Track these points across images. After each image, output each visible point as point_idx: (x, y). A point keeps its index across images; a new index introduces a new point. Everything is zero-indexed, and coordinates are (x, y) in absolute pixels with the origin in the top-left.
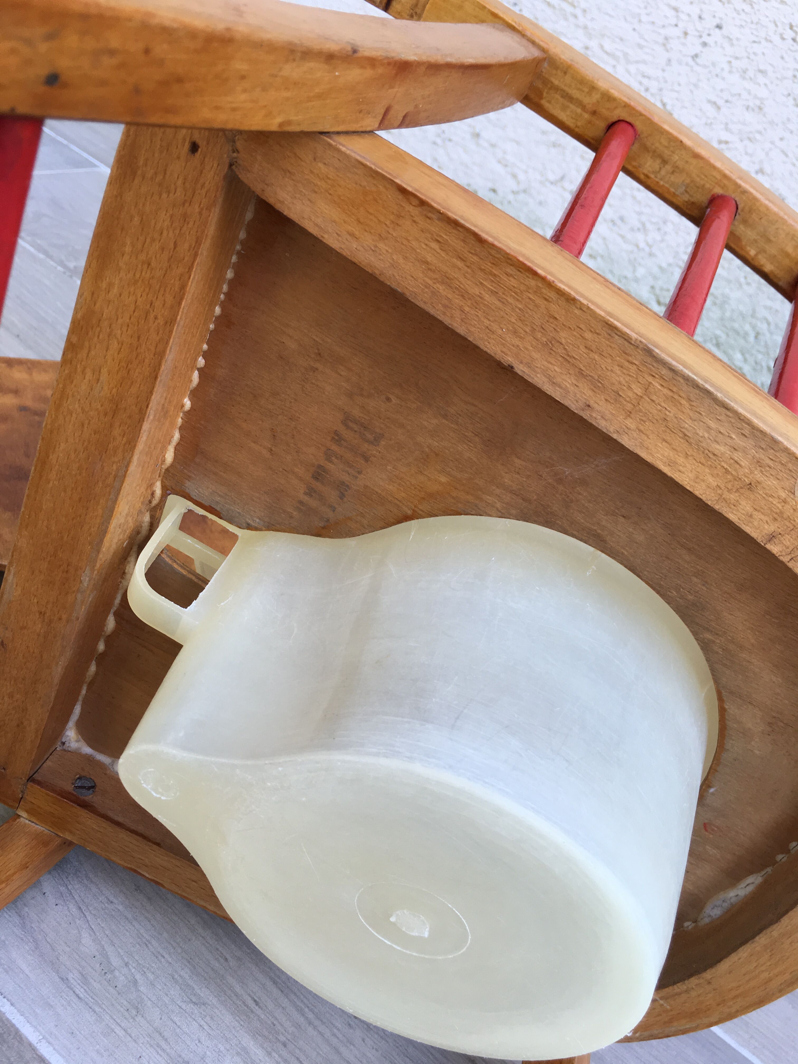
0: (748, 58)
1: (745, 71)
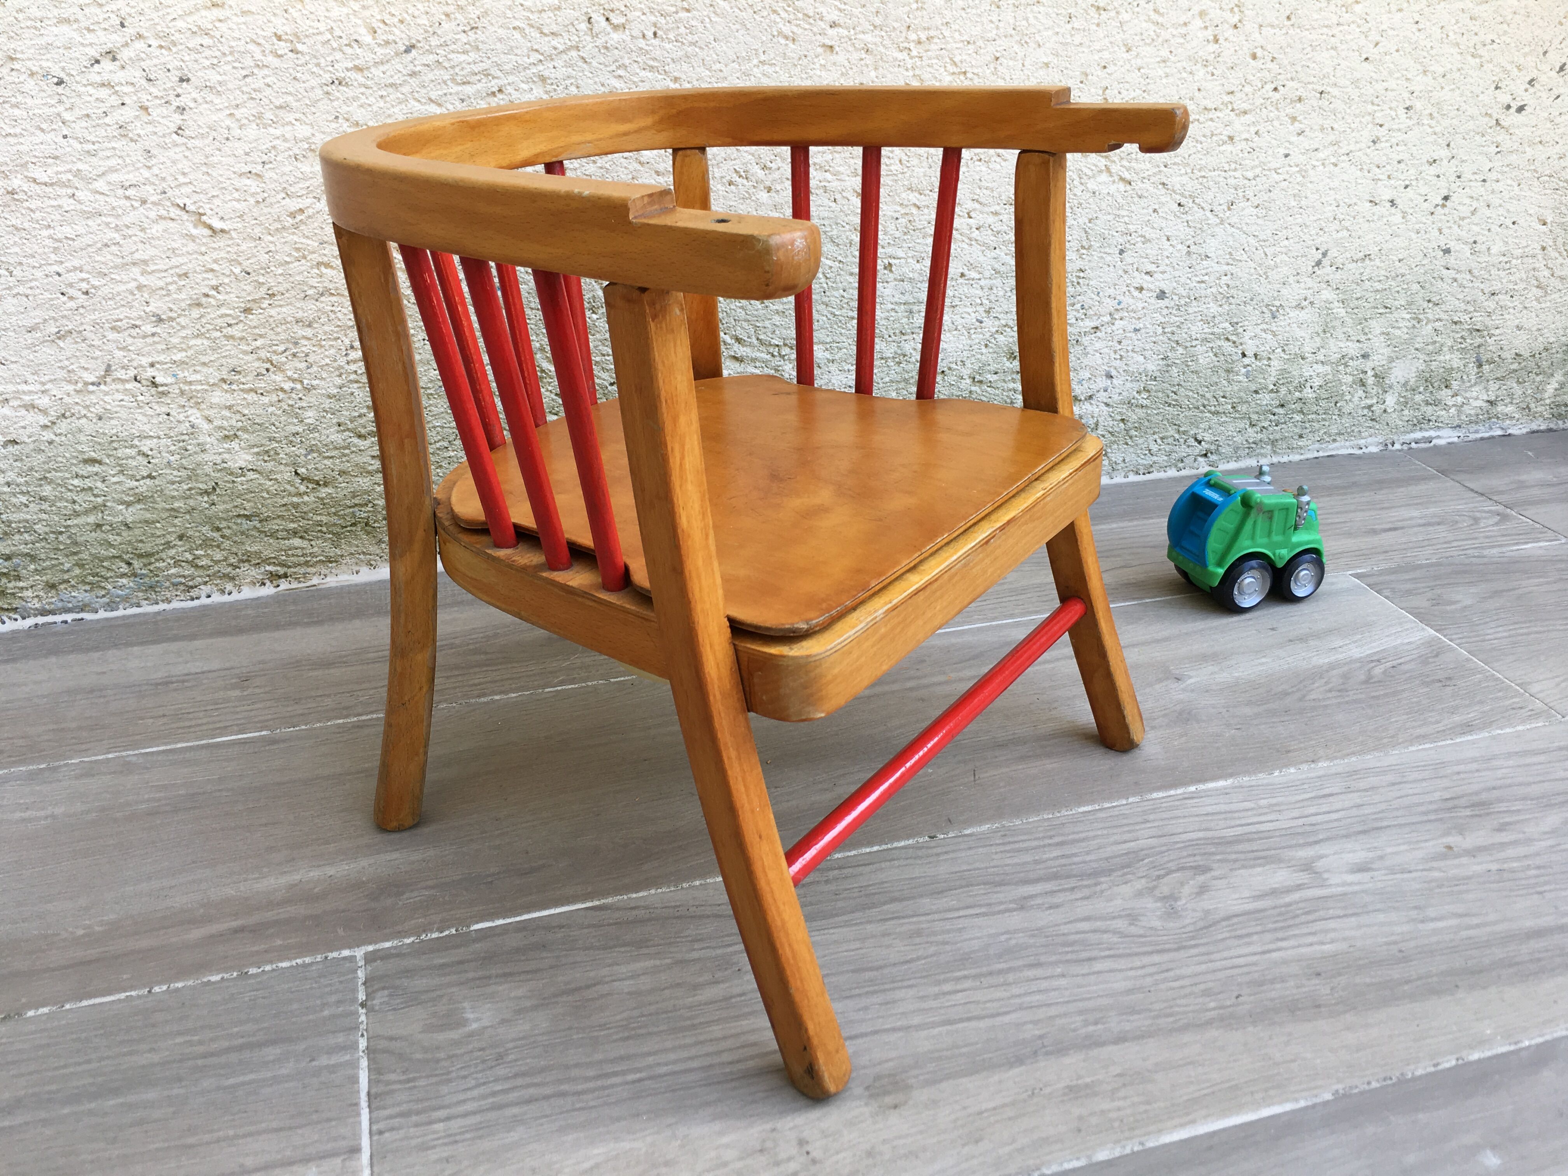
0: (252, 98)
1: (260, 116)
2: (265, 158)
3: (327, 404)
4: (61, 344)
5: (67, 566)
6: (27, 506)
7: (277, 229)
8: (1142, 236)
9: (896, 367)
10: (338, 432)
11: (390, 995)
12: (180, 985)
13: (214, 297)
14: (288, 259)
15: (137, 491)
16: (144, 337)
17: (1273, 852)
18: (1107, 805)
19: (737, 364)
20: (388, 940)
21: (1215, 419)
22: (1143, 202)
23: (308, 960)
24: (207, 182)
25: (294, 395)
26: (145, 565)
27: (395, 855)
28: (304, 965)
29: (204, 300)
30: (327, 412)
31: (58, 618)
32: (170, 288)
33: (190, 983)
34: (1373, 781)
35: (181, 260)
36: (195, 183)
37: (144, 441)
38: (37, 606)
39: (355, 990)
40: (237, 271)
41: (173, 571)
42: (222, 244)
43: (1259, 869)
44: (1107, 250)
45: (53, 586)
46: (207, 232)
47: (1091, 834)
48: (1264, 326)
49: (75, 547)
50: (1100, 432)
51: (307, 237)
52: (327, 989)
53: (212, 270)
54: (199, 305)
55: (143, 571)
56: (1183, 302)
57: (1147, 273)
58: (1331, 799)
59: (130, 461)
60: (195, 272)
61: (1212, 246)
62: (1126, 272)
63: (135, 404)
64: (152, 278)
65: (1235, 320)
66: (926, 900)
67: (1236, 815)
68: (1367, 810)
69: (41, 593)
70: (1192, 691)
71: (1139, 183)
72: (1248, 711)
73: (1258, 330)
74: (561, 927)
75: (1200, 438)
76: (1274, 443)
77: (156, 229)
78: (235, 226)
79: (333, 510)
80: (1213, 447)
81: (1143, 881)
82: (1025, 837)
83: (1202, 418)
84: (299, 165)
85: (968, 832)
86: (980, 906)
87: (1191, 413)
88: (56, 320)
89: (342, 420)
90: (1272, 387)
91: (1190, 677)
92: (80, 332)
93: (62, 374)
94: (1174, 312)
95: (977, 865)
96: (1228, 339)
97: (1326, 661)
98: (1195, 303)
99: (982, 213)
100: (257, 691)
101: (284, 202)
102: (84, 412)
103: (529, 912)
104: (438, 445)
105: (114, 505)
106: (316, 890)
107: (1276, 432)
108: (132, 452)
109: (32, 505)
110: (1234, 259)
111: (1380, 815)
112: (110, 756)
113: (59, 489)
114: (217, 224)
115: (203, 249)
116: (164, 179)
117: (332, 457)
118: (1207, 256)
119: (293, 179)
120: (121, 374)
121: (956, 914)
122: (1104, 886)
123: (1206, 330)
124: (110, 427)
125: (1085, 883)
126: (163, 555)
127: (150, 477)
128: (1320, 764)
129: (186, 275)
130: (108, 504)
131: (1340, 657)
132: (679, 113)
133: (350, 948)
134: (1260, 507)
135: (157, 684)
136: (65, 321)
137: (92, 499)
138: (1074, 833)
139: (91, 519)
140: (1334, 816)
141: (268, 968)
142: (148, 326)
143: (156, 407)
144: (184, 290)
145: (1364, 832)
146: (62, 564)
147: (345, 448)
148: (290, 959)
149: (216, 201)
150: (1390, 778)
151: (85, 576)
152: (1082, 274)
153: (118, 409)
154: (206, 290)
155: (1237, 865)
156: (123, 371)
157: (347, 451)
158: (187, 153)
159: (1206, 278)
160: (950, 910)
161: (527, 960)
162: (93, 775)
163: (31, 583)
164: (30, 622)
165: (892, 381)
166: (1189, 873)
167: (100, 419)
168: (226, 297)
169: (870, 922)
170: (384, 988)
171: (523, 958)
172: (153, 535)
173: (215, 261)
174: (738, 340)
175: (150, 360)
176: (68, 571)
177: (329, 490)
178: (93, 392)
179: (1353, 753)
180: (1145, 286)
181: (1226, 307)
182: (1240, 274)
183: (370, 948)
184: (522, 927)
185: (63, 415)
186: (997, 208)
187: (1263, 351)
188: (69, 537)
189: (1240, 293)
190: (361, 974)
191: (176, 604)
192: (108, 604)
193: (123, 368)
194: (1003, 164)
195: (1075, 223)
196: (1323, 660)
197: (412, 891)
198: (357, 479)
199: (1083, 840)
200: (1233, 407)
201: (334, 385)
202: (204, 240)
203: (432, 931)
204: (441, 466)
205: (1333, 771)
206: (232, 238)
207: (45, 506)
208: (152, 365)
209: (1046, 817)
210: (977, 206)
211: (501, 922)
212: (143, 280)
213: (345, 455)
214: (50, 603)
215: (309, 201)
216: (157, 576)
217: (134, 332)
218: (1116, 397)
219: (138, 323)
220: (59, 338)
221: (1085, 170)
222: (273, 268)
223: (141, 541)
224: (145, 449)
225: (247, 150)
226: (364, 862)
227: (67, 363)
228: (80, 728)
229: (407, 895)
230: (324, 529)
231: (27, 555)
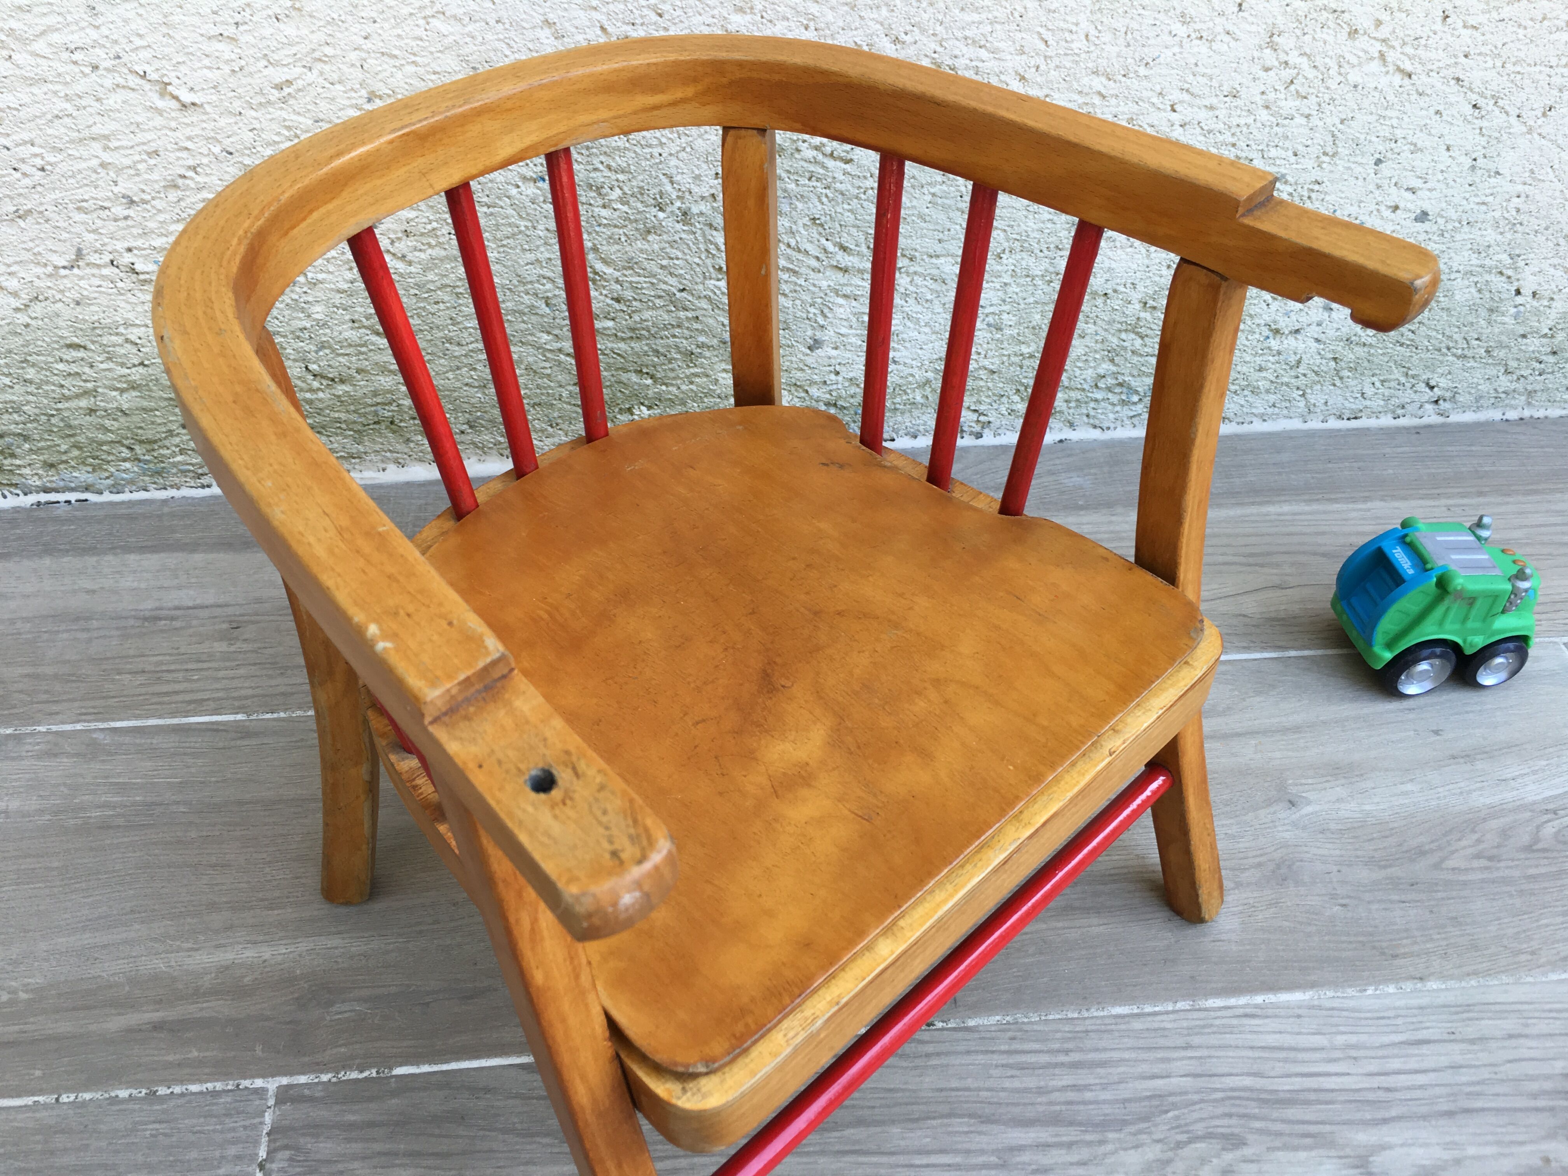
2: (238, 18)
3: (337, 299)
4: (21, 222)
5: (64, 447)
6: (12, 387)
7: (261, 104)
8: (1411, 144)
9: (1045, 286)
10: (352, 329)
11: (291, 1159)
12: (87, 1096)
13: (192, 179)
14: (277, 139)
15: (130, 378)
16: (116, 220)
17: (1327, 1128)
18: (1148, 1009)
19: (840, 275)
20: (304, 1073)
21: (1459, 363)
22: (1423, 102)
23: (219, 1086)
24: (168, 45)
25: (297, 289)
26: (148, 451)
27: (335, 941)
28: (215, 1094)
29: (180, 182)
30: (338, 308)
31: (61, 497)
32: (139, 166)
33: (98, 1095)
34: (1488, 1026)
35: (149, 136)
36: (155, 47)
37: (131, 329)
38: (38, 483)
39: (256, 1143)
40: (217, 150)
41: (179, 458)
42: (194, 119)
43: (1302, 1155)
44: (1359, 159)
45: (52, 466)
46: (174, 104)
47: (1116, 1055)
48: (1556, 261)
49: (69, 430)
50: (1301, 370)
51: (299, 113)
52: (229, 1136)
53: (187, 149)
54: (176, 187)
55: (147, 457)
56: (1450, 227)
57: (1408, 189)
58: (1425, 1049)
59: (117, 349)
60: (167, 150)
61: (1508, 161)
62: (1379, 187)
63: (114, 290)
64: (116, 155)
65: (1517, 252)
66: (896, 1130)
67: (1301, 1056)
68: (1465, 1077)
69: (40, 472)
70: (1304, 828)
71: (1423, 77)
72: (1363, 874)
73: (1545, 265)
74: (487, 1090)
75: (1432, 383)
76: (1530, 394)
77: (114, 100)
78: (209, 98)
79: (352, 408)
80: (1448, 395)
81: (1159, 1146)
82: (1036, 1046)
83: (1442, 362)
84: (281, 26)
85: (971, 1023)
86: (956, 1152)
87: (1429, 355)
88: (12, 198)
89: (356, 317)
90: (1546, 331)
91: (1309, 803)
92: (41, 212)
93: (27, 256)
94: (1435, 238)
95: (969, 1082)
96: (1501, 273)
97: (1488, 801)
98: (1466, 229)
99: (1191, 105)
100: (245, 647)
101: (266, 72)
102: (58, 296)
103: (458, 1060)
104: (471, 347)
105: (106, 391)
106: (246, 980)
107: (1536, 382)
108: (119, 339)
109: (17, 387)
110: (1534, 179)
111: (1478, 1088)
112: (79, 727)
113: (44, 372)
114: (187, 97)
115: (173, 124)
116: (116, 42)
117: (347, 355)
118: (1498, 173)
119: (275, 44)
120: (94, 258)
121: (924, 1160)
122: (1110, 1147)
123: (1474, 262)
124: (90, 314)
125: (1088, 1137)
126: (167, 443)
127: (142, 364)
128: (1429, 984)
129: (156, 153)
130: (100, 390)
131: (1509, 796)
132: (731, 83)
133: (263, 1076)
134: (1460, 595)
135: (145, 619)
136: (22, 200)
137: (82, 384)
138: (1097, 1050)
139: (83, 403)
140: (1421, 1079)
141: (177, 1090)
142: (119, 208)
143: (139, 294)
144: (156, 169)
145: (1450, 1114)
146: (59, 445)
147: (362, 346)
148: (201, 1081)
149: (182, 68)
150: (1510, 1025)
151: (85, 458)
152: (1316, 187)
153: (96, 295)
154: (182, 171)
155: (1278, 1143)
156: (97, 256)
157: (364, 349)
158: (141, 11)
159: (1491, 199)
160: (920, 1152)
161: (440, 1136)
162: (56, 755)
163: (27, 460)
164: (33, 499)
165: (1036, 302)
166: (1216, 1145)
167: (78, 303)
168: (207, 179)
169: (822, 1153)
170: (286, 1147)
171: (437, 1131)
172: (153, 423)
173: (189, 138)
174: (844, 249)
175: (126, 245)
176: (66, 452)
177: (346, 388)
178: (65, 276)
179: (1475, 973)
180: (1402, 205)
181: (1509, 236)
182: (1538, 197)
183: (285, 1081)
184: (447, 1080)
185: (37, 298)
186: (1214, 101)
187: (1545, 290)
188: (62, 420)
189: (1532, 219)
190: (268, 1118)
191: (185, 492)
192: (113, 485)
193: (96, 252)
194: (1233, 44)
195: (1321, 124)
196: (1482, 799)
197: (343, 1002)
198: (378, 378)
199: (1102, 1064)
200: (1487, 352)
201: (344, 280)
202: (173, 114)
203: (351, 1069)
204: (475, 369)
205: (1440, 1001)
206: (206, 113)
207: (32, 388)
208: (129, 250)
209: (1070, 1015)
210: (1186, 97)
211: (426, 1068)
212: (106, 157)
213: (363, 353)
214: (51, 482)
215: (299, 70)
216: (163, 462)
217: (104, 214)
218: (1331, 333)
219: (106, 204)
220: (20, 217)
221: (1348, 56)
222: (260, 149)
223: (141, 428)
224: (133, 338)
225: (215, 9)
226: (304, 945)
227: (31, 244)
228: (56, 677)
229: (337, 1007)
230: (344, 426)
231: (19, 434)
